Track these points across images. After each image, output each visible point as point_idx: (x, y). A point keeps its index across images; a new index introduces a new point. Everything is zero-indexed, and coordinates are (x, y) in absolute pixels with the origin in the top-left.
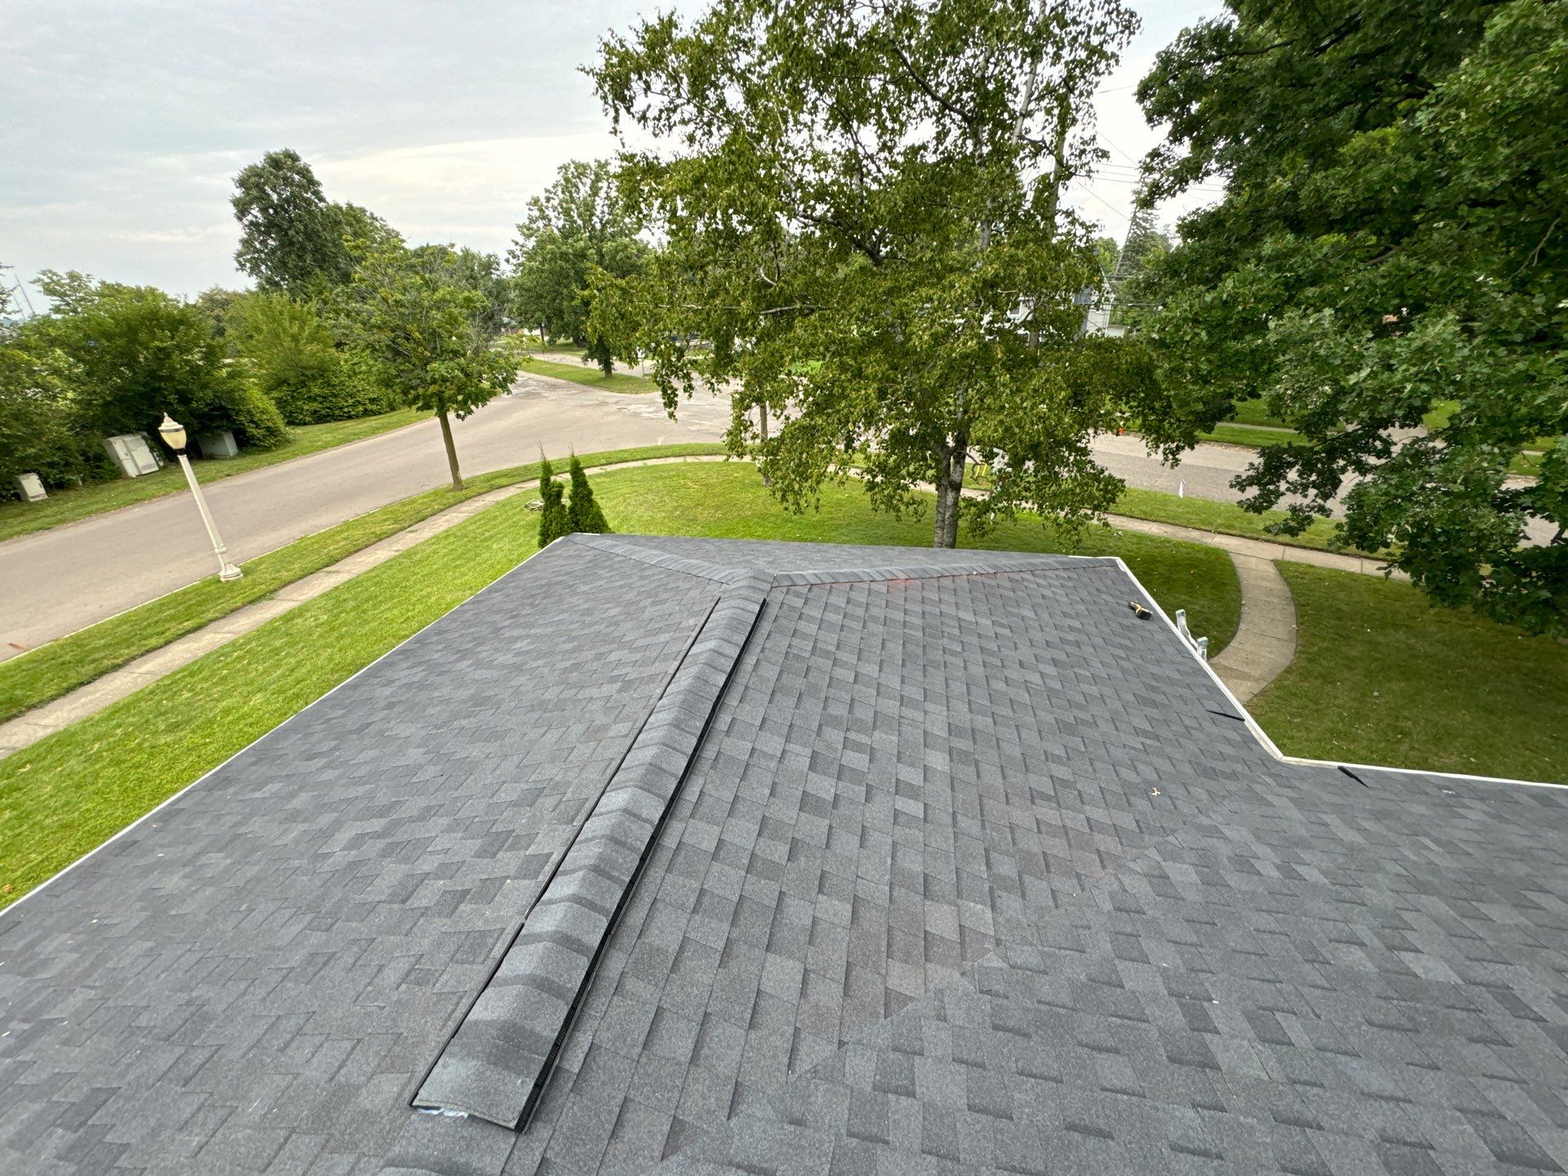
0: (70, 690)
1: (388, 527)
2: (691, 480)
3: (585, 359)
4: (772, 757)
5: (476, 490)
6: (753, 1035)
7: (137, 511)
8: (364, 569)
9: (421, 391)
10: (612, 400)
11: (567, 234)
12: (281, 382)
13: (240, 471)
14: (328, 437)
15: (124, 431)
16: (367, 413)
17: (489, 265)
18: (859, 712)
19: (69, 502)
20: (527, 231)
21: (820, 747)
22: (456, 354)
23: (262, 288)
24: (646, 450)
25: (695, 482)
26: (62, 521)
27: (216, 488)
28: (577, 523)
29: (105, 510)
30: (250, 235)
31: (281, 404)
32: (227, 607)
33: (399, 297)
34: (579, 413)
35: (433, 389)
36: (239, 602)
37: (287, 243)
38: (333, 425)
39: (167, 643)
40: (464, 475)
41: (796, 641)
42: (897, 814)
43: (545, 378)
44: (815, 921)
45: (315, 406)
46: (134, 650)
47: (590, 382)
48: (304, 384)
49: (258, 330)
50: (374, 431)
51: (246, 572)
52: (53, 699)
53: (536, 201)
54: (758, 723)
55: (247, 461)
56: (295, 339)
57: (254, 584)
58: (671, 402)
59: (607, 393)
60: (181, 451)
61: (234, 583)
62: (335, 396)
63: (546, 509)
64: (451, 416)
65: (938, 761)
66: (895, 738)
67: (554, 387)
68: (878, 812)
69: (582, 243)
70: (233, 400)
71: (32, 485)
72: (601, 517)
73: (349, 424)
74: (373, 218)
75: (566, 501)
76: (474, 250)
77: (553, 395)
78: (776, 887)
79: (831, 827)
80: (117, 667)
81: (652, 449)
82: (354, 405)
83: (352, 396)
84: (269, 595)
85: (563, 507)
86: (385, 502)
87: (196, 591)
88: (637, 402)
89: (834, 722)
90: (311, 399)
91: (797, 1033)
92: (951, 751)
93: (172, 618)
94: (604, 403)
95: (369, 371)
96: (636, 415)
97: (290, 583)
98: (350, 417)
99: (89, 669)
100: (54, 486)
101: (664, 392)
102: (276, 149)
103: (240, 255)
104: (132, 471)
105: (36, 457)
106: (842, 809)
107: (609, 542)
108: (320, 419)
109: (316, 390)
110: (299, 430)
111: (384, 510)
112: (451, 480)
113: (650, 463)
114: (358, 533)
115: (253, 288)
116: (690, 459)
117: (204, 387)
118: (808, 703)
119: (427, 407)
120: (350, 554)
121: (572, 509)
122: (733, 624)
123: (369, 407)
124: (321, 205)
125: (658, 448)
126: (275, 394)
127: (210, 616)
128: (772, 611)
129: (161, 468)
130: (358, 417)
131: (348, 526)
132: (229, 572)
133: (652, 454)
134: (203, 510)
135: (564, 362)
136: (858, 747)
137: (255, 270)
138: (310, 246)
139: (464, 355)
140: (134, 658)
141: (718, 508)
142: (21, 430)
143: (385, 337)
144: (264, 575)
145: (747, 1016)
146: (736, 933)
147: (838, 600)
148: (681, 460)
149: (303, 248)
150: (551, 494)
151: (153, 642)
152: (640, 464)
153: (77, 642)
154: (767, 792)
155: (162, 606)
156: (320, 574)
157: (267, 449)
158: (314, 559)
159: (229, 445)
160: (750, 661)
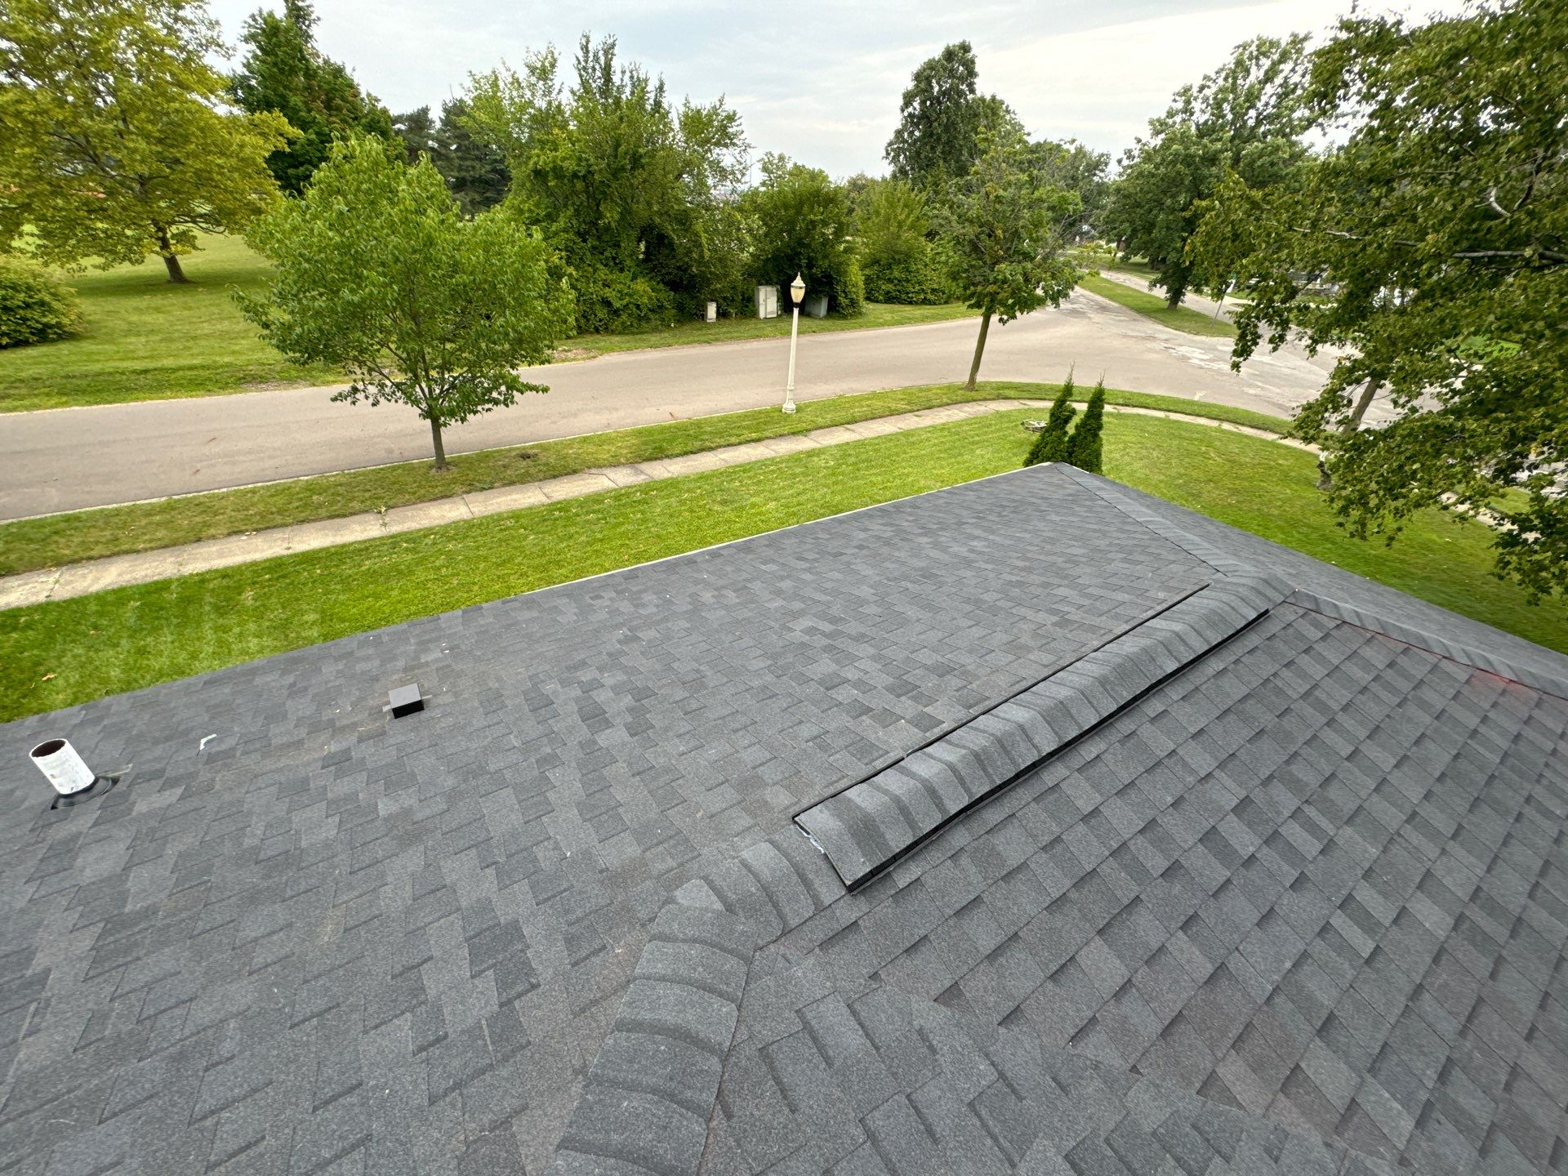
0: (686, 453)
1: (902, 406)
2: (1217, 450)
3: (1153, 284)
4: (1192, 771)
5: (984, 394)
6: (1050, 985)
7: (755, 345)
8: (871, 435)
9: (979, 288)
10: (1164, 336)
11: (1204, 131)
12: (876, 262)
13: (823, 330)
14: (888, 317)
15: (769, 283)
16: (926, 302)
17: (1098, 165)
18: (1333, 792)
19: (727, 327)
20: (1159, 127)
21: (1258, 796)
22: (1027, 257)
23: (894, 176)
24: (1177, 401)
25: (1220, 454)
26: (717, 340)
27: (808, 339)
28: (1070, 454)
29: (739, 338)
30: (904, 126)
31: (868, 280)
32: (779, 431)
33: (1001, 192)
34: (1117, 343)
35: (991, 288)
36: (786, 430)
37: (928, 134)
38: (896, 307)
39: (740, 444)
40: (979, 378)
41: (1286, 674)
42: (1325, 929)
43: (1098, 298)
44: (1162, 949)
45: (890, 287)
46: (722, 441)
47: (1147, 311)
48: (889, 267)
49: (877, 213)
50: (924, 319)
51: (799, 410)
52: (678, 456)
53: (1187, 90)
54: (1193, 730)
55: (828, 323)
56: (900, 225)
57: (800, 421)
58: (1243, 351)
59: (1160, 327)
60: (797, 305)
61: (789, 416)
62: (908, 281)
63: (1047, 431)
64: (995, 318)
65: (1432, 917)
66: (1374, 851)
67: (1103, 309)
68: (1304, 909)
69: (1219, 145)
70: (838, 273)
71: (712, 311)
72: (1098, 455)
73: (908, 308)
74: (1008, 112)
75: (1071, 429)
76: (1088, 148)
77: (1097, 317)
78: (1135, 889)
79: (1229, 881)
80: (711, 449)
81: (1184, 402)
82: (917, 293)
83: (920, 283)
84: (805, 432)
85: (1066, 433)
86: (907, 384)
87: (767, 412)
88: (1192, 344)
89: (1295, 785)
90: (890, 281)
91: (1093, 1020)
92: (1460, 919)
93: (747, 427)
94: (1152, 338)
95: (946, 263)
96: (1185, 358)
97: (821, 428)
98: (911, 303)
99: (698, 444)
100: (722, 314)
101: (1242, 337)
102: (954, 41)
103: (890, 144)
104: (762, 315)
105: (721, 291)
106: (1253, 874)
107: (1097, 483)
108: (890, 299)
109: (896, 274)
110: (871, 306)
111: (905, 390)
112: (966, 379)
113: (1173, 416)
114: (878, 404)
115: (888, 176)
116: (1226, 426)
117: (826, 257)
118: (1266, 744)
119: (978, 305)
120: (866, 420)
121: (1072, 439)
122: (1212, 619)
123: (929, 296)
124: (970, 97)
125: (1192, 403)
126: (867, 272)
127: (768, 434)
128: (1272, 627)
129: (779, 316)
130: (916, 303)
131: (874, 396)
132: (789, 406)
133: (1181, 407)
134: (793, 353)
135: (1128, 284)
136: (1312, 828)
137: (895, 160)
138: (944, 138)
139: (1032, 259)
140: (720, 447)
141: (1234, 492)
142: (719, 271)
143: (971, 231)
144: (807, 416)
145: (1053, 968)
146: (1074, 895)
147: (1376, 656)
148: (1215, 424)
149: (939, 139)
150: (1060, 417)
151: (733, 440)
152: (1161, 414)
153: (698, 424)
154: (1170, 800)
155: (746, 416)
156: (841, 428)
157: (845, 317)
158: (842, 415)
159: (823, 308)
160: (1214, 665)
